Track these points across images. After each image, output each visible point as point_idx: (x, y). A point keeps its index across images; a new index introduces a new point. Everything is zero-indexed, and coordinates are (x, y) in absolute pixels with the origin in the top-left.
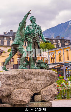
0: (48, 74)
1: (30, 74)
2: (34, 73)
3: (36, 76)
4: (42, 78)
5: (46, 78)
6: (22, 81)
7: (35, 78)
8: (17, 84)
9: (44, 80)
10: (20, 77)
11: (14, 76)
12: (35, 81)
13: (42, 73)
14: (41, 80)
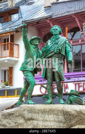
0: (60, 112)
1: (31, 111)
2: (37, 111)
3: (40, 114)
4: (51, 117)
5: (58, 118)
6: (21, 122)
7: (40, 117)
8: (15, 125)
9: (55, 121)
10: (18, 116)
11: (11, 114)
12: (41, 121)
13: (50, 110)
14: (50, 121)
